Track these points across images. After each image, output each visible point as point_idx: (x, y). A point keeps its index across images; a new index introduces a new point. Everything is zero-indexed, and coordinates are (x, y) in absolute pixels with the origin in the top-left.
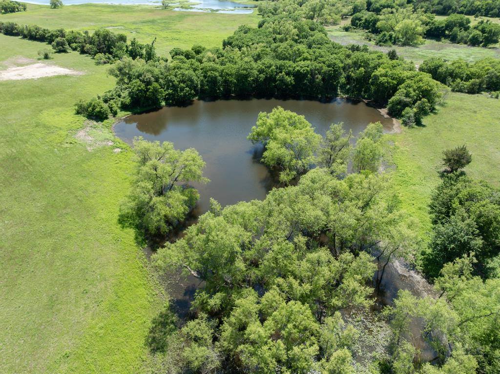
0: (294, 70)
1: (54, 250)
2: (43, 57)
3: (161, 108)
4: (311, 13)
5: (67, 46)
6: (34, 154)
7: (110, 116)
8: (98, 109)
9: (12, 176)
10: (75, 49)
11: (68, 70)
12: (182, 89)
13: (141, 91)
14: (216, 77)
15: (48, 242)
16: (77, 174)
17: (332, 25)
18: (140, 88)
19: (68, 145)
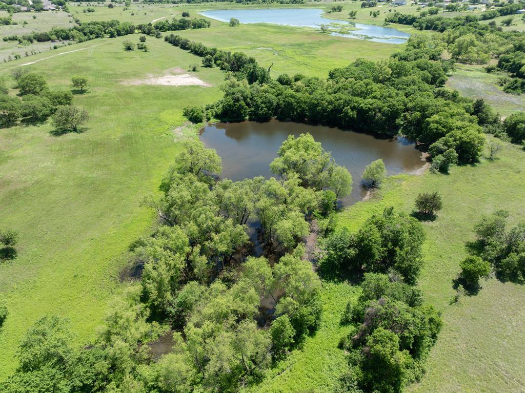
0: (359, 106)
1: (118, 191)
2: (192, 69)
3: (244, 120)
4: (457, 49)
5: (213, 63)
6: (141, 137)
7: (205, 120)
8: (195, 115)
9: (122, 148)
10: (218, 65)
11: (202, 82)
12: (262, 108)
13: (230, 106)
14: (292, 103)
15: (117, 187)
16: (157, 154)
17: (478, 64)
18: (229, 103)
19: (164, 135)
